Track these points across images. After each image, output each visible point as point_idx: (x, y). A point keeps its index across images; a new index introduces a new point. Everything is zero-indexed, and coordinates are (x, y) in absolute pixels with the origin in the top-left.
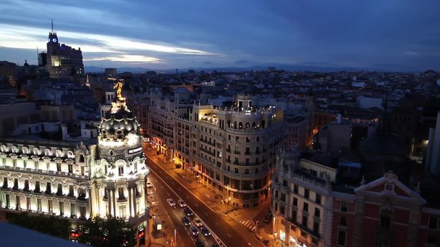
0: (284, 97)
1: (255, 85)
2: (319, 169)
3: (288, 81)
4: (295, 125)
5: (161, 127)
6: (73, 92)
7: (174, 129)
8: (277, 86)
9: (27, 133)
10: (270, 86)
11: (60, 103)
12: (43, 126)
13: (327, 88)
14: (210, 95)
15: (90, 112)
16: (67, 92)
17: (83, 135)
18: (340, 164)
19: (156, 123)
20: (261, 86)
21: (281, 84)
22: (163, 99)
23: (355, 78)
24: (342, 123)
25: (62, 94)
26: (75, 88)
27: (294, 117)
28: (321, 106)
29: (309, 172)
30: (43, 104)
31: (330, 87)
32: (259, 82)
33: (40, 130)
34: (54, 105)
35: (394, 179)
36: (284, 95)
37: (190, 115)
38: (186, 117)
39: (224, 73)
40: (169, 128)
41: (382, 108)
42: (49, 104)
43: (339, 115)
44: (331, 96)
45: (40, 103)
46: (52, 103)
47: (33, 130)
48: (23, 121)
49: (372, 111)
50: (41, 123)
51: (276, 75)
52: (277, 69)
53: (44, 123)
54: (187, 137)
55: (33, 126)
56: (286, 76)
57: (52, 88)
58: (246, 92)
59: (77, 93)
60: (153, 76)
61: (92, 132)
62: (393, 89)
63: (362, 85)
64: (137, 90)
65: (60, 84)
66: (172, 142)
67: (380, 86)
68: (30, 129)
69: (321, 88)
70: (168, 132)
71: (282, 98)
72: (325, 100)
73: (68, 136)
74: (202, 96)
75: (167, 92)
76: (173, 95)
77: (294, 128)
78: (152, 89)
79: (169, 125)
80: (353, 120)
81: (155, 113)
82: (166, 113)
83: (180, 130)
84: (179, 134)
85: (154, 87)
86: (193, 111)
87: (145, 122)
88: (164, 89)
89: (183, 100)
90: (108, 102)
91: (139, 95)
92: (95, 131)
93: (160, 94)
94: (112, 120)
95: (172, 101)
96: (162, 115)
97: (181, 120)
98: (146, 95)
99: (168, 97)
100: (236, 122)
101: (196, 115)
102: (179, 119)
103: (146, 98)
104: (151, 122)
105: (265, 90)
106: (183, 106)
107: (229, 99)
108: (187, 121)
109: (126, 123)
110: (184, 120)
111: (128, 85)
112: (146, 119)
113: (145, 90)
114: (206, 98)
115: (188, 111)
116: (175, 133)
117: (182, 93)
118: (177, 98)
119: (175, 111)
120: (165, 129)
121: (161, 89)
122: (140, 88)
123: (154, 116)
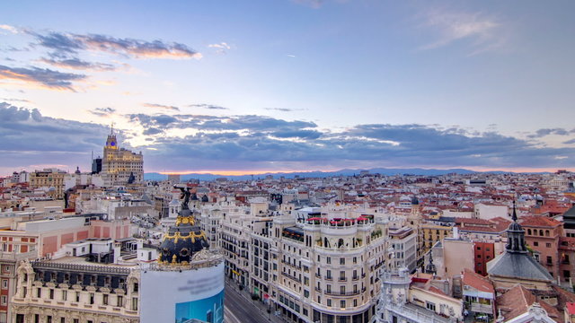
0: (384, 207)
1: (347, 192)
2: (437, 301)
3: (386, 186)
4: (397, 241)
5: (234, 245)
6: (130, 203)
7: (250, 248)
8: (372, 193)
9: (72, 255)
10: (364, 193)
11: (113, 217)
12: (91, 245)
13: (435, 195)
14: (293, 206)
15: (148, 227)
16: (122, 204)
17: (139, 258)
18: (465, 293)
19: (228, 240)
20: (353, 193)
21: (378, 191)
22: (236, 211)
23: (468, 182)
24: (461, 239)
25: (117, 206)
26: (132, 199)
27: (397, 231)
28: (430, 217)
29: (425, 306)
30: (95, 219)
31: (438, 193)
32: (351, 188)
33: (87, 251)
34: (107, 220)
35: (542, 316)
36: (383, 204)
37: (269, 229)
38: (265, 232)
39: (308, 179)
40: (243, 247)
41: (510, 219)
42: (101, 219)
43: (455, 229)
44: (441, 203)
45: (90, 218)
46: (105, 217)
47: (79, 252)
48: (67, 239)
49: (497, 223)
50: (89, 243)
51: (371, 180)
53: (92, 242)
54: (266, 258)
55: (79, 247)
56: (383, 181)
57: (106, 199)
58: (337, 201)
59: (134, 204)
60: (224, 183)
61: (150, 253)
62: (519, 194)
63: (477, 189)
64: (205, 200)
65: (114, 194)
66: (247, 265)
67: (502, 191)
68: (75, 250)
69: (426, 195)
70: (243, 252)
71: (381, 208)
72: (434, 209)
73: (121, 259)
74: (283, 206)
75: (241, 200)
76: (249, 205)
77: (399, 245)
78: (223, 199)
79: (243, 243)
80: (473, 235)
81: (227, 228)
82: (240, 228)
83: (257, 250)
84: (256, 254)
85: (226, 196)
86: (273, 225)
87: (214, 240)
88: (237, 198)
89: (260, 212)
90: (171, 215)
91: (209, 206)
92: (154, 252)
93: (233, 205)
94: (176, 237)
95: (248, 213)
96: (236, 231)
97: (259, 236)
98: (216, 206)
99: (243, 208)
100: (326, 239)
101: (277, 230)
102: (256, 235)
103: (216, 210)
104: (221, 240)
105: (358, 199)
106: (261, 219)
107: (316, 210)
108: (266, 238)
109: (193, 241)
110: (262, 237)
111: (195, 194)
112: (216, 235)
113: (215, 200)
114: (288, 209)
115: (267, 225)
116: (251, 253)
117: (259, 204)
118: (254, 210)
119: (252, 225)
120: (239, 248)
121: (234, 199)
122: (209, 197)
123: (226, 231)
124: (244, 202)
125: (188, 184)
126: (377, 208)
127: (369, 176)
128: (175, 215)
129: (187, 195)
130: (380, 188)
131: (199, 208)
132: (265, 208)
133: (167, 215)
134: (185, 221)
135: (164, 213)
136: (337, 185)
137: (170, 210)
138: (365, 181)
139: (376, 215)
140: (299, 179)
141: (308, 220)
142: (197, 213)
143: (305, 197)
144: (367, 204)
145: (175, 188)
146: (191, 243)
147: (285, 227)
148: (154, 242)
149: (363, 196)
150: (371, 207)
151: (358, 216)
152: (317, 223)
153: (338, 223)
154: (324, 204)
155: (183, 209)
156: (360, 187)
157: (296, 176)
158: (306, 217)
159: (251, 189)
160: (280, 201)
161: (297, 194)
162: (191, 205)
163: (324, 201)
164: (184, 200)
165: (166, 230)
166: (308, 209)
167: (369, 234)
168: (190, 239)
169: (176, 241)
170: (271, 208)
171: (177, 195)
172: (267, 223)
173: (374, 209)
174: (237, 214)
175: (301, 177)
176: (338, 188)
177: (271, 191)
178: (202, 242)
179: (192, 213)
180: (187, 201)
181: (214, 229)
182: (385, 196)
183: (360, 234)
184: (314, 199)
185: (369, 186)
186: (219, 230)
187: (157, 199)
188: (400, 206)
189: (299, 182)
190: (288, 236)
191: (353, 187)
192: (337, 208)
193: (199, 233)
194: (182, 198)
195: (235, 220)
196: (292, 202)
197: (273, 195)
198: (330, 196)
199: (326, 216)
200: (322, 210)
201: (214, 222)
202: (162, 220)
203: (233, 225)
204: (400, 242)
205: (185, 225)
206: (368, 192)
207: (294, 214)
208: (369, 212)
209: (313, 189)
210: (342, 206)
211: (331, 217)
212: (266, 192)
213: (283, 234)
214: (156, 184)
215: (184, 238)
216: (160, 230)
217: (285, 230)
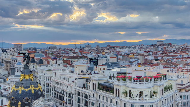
0: (174, 68)
1: (146, 57)
3: (176, 53)
4: (183, 93)
5: (62, 96)
7: (74, 97)
8: (165, 58)
10: (159, 58)
14: (106, 67)
19: (58, 92)
20: (151, 58)
21: (170, 56)
22: (64, 70)
27: (184, 86)
36: (174, 66)
37: (88, 84)
38: (85, 87)
39: (117, 47)
40: (69, 97)
51: (165, 48)
52: (164, 43)
54: (86, 105)
56: (174, 49)
60: (55, 50)
61: (2, 101)
64: (41, 62)
70: (69, 100)
71: (172, 69)
74: (99, 67)
75: (68, 63)
76: (73, 67)
77: (185, 96)
78: (55, 62)
79: (69, 94)
81: (57, 83)
82: (67, 83)
83: (79, 99)
84: (79, 102)
85: (56, 60)
86: (91, 81)
87: (48, 92)
88: (65, 62)
89: (82, 71)
90: (16, 73)
91: (43, 67)
92: (5, 100)
93: (62, 66)
94: (21, 89)
95: (72, 72)
96: (64, 85)
97: (81, 89)
98: (49, 67)
99: (69, 69)
100: (130, 91)
101: (94, 85)
102: (79, 88)
103: (49, 70)
104: (53, 92)
105: (155, 62)
106: (82, 76)
107: (123, 70)
108: (86, 90)
109: (33, 92)
110: (83, 90)
111: (33, 58)
112: (49, 88)
113: (48, 63)
114: (102, 70)
115: (87, 81)
116: (75, 101)
117: (81, 66)
118: (77, 70)
119: (75, 81)
120: (66, 98)
121: (62, 62)
122: (44, 60)
123: (56, 86)
124: (69, 64)
125: (28, 51)
126: (169, 69)
127: (164, 45)
128: (19, 73)
129: (28, 59)
130: (171, 54)
131: (36, 68)
132: (85, 69)
133: (13, 73)
134: (27, 77)
135: (11, 72)
136: (139, 52)
137: (16, 70)
138: (160, 48)
139: (168, 74)
140: (111, 47)
141: (117, 77)
142: (35, 72)
143: (115, 60)
144: (161, 66)
145: (19, 53)
146: (32, 93)
147: (100, 82)
148: (5, 93)
149: (158, 60)
150: (164, 68)
151: (154, 74)
152: (124, 80)
153: (139, 80)
154: (129, 66)
155: (25, 69)
156: (156, 53)
157: (108, 45)
158: (116, 75)
159: (75, 55)
160: (96, 64)
161: (109, 58)
162: (31, 66)
163: (129, 64)
164: (25, 62)
165: (13, 84)
166: (117, 70)
167: (163, 88)
168: (30, 91)
169: (20, 92)
170: (90, 68)
171: (21, 59)
172: (88, 80)
173: (166, 70)
174: (64, 73)
175: (112, 46)
176: (140, 54)
177: (90, 56)
178: (39, 93)
179: (31, 72)
180: (28, 63)
181: (48, 84)
182: (175, 60)
183: (156, 87)
184: (122, 63)
185: (164, 53)
186: (52, 85)
187: (6, 62)
188: (186, 67)
189: (111, 50)
190: (102, 89)
191: (151, 53)
192: (139, 68)
193: (37, 86)
194: (24, 61)
195: (64, 77)
196: (105, 64)
197: (91, 59)
198: (133, 60)
199: (130, 75)
200: (128, 70)
201: (48, 79)
202: (10, 77)
203: (62, 81)
204: (186, 94)
205: (27, 80)
206: (162, 57)
207: (107, 74)
208: (163, 72)
209: (120, 55)
210: (142, 68)
211: (134, 75)
212: (86, 57)
213: (99, 88)
214: (5, 51)
215: (26, 90)
216: (8, 84)
217: (100, 84)
